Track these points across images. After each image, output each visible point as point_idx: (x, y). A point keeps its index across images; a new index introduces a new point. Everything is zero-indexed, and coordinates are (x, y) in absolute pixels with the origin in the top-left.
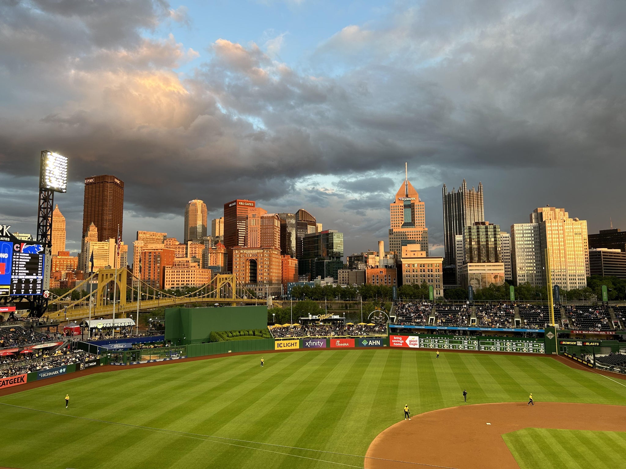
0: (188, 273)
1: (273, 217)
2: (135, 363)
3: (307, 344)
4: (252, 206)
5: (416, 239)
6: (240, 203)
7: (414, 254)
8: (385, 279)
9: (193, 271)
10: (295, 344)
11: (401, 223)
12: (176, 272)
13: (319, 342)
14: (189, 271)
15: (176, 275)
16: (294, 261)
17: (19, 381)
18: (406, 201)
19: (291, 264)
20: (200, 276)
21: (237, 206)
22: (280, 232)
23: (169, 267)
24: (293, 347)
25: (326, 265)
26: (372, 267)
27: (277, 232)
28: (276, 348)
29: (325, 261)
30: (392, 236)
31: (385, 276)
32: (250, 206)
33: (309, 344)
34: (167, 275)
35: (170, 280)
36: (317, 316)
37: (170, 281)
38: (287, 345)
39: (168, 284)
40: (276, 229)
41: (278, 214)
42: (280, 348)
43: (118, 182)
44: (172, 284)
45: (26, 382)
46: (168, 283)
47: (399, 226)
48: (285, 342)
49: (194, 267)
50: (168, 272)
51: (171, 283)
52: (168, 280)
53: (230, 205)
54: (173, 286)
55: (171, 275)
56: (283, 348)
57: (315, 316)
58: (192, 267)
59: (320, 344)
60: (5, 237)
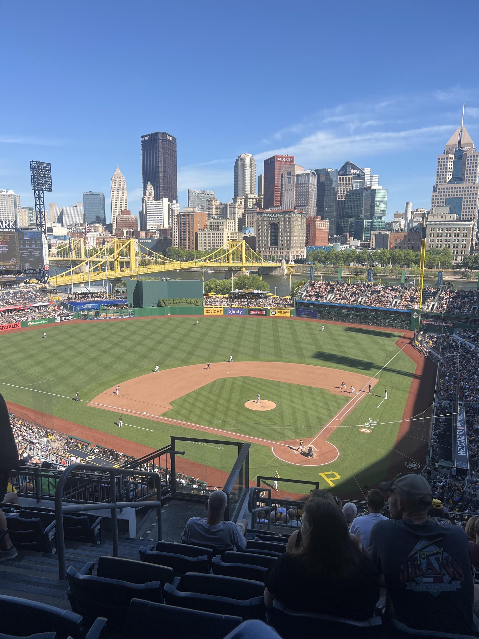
0: (217, 236)
1: (308, 175)
2: (95, 319)
3: (230, 312)
4: (291, 162)
5: (463, 196)
6: (278, 159)
7: (442, 217)
8: (409, 244)
9: (222, 234)
10: (220, 311)
11: (449, 178)
12: (207, 234)
13: (239, 311)
14: (218, 234)
15: (207, 237)
16: (323, 223)
17: (16, 326)
18: (458, 151)
19: (319, 226)
20: (228, 238)
21: (276, 162)
22: (316, 190)
23: (202, 230)
24: (218, 314)
25: (365, 225)
26: (396, 231)
27: (313, 190)
28: (205, 314)
29: (365, 220)
30: (436, 193)
31: (409, 240)
32: (289, 162)
33: (231, 312)
34: (200, 236)
35: (203, 241)
36: (242, 291)
37: (203, 243)
38: (214, 311)
39: (201, 246)
40: (311, 187)
41: (315, 171)
42: (207, 314)
43: (171, 138)
44: (205, 246)
45: (20, 327)
46: (201, 244)
47: (445, 182)
48: (212, 309)
49: (223, 230)
50: (201, 234)
51: (203, 244)
52: (201, 241)
53: (269, 162)
54: (205, 247)
55: (203, 237)
56: (210, 314)
57: (240, 290)
58: (221, 230)
59: (239, 312)
60: (11, 229)
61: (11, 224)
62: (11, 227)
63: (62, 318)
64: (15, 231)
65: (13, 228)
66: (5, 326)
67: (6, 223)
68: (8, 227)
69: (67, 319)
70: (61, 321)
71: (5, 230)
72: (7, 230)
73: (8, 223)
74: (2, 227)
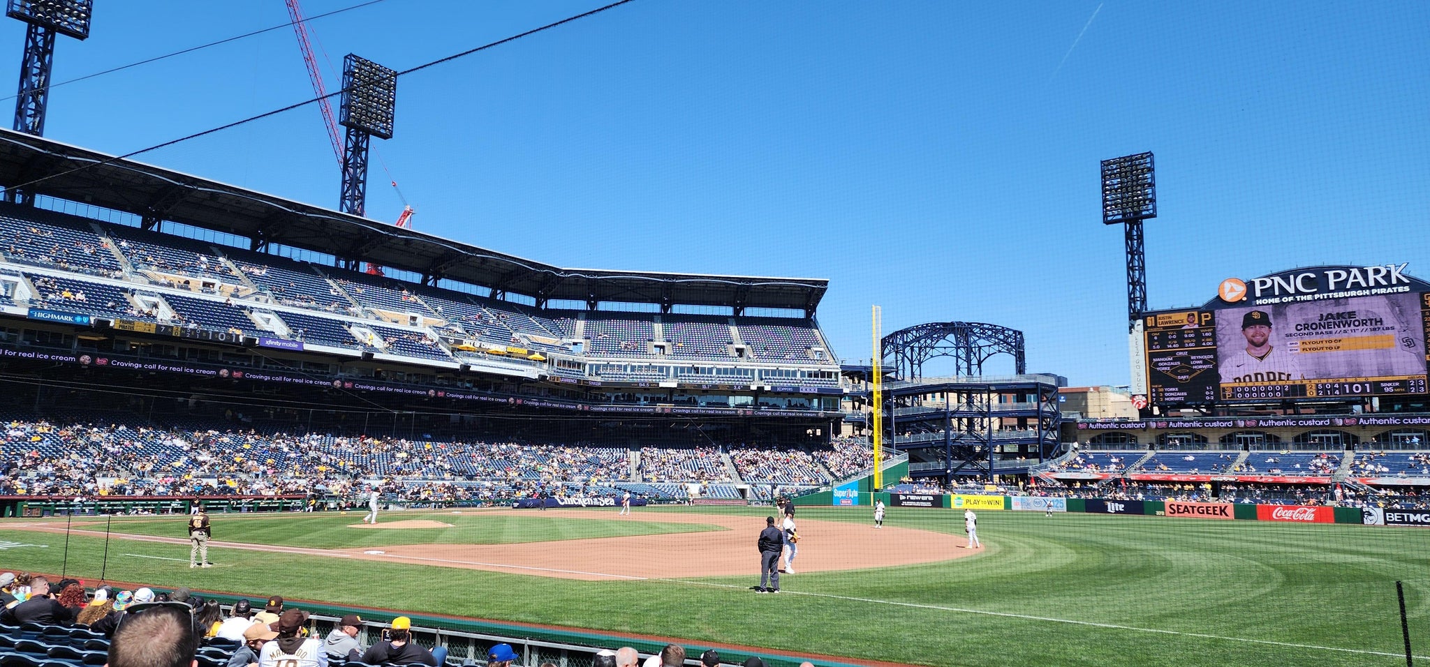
60: (1394, 285)
61: (1394, 275)
62: (1394, 281)
63: (1395, 517)
64: (1408, 290)
65: (1400, 283)
66: (1186, 507)
67: (1377, 272)
68: (1384, 283)
69: (1416, 522)
70: (1386, 522)
71: (1374, 291)
72: (1383, 291)
73: (1384, 272)
74: (1364, 285)
